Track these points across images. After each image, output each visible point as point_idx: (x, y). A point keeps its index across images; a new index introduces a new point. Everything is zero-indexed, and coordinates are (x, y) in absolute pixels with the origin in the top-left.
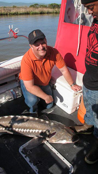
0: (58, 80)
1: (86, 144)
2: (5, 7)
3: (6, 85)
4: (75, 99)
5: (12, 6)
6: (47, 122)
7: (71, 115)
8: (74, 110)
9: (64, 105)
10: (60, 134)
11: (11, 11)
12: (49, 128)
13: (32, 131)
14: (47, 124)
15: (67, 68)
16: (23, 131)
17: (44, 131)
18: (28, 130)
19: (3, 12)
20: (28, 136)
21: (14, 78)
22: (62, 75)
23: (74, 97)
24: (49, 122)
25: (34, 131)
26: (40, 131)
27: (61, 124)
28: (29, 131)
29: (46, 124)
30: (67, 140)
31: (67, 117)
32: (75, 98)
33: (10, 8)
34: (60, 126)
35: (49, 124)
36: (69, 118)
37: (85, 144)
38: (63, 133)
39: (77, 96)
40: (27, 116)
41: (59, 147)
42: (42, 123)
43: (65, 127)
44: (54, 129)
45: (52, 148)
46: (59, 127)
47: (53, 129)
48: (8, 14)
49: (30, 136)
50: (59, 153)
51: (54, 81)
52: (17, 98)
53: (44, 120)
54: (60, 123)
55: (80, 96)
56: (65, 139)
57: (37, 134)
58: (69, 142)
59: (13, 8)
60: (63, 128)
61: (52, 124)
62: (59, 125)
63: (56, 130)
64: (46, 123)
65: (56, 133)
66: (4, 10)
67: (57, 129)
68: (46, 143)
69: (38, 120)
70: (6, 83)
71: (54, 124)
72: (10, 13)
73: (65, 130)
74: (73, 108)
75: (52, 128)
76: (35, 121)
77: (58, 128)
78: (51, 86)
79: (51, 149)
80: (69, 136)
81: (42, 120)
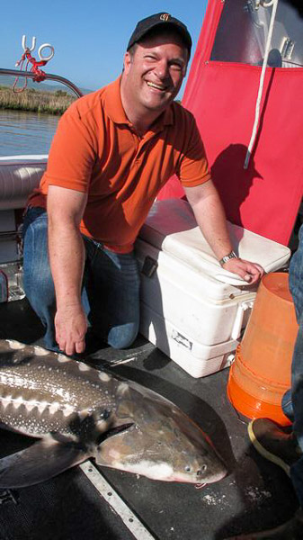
0: (170, 242)
1: (258, 496)
2: (33, 91)
4: (226, 316)
5: (54, 92)
6: (104, 377)
8: (216, 365)
9: (180, 339)
11: (48, 103)
12: (107, 402)
13: (36, 409)
14: (102, 384)
17: (86, 411)
19: (25, 102)
20: (17, 428)
23: (222, 307)
24: (111, 380)
25: (42, 406)
26: (69, 411)
28: (23, 407)
29: (96, 383)
30: (174, 466)
31: (185, 388)
32: (226, 310)
33: (49, 94)
35: (111, 388)
36: (193, 392)
37: (251, 497)
38: (161, 432)
39: (233, 303)
41: (142, 494)
42: (84, 376)
43: (176, 410)
44: (126, 410)
45: (110, 494)
46: (151, 407)
47: (124, 408)
48: (39, 109)
49: (23, 430)
50: (135, 519)
52: (6, 303)
53: (93, 367)
55: (245, 307)
56: (165, 460)
57: (53, 420)
58: (183, 477)
59: (58, 96)
60: (165, 413)
61: (123, 387)
63: (133, 413)
64: (96, 381)
65: (132, 424)
66: (29, 97)
67: (138, 411)
68: (86, 472)
69: (67, 363)
71: (130, 389)
72: (46, 107)
73: (172, 423)
75: (121, 405)
76: (57, 366)
77: (144, 407)
79: (107, 497)
80: (187, 450)
81: (84, 367)
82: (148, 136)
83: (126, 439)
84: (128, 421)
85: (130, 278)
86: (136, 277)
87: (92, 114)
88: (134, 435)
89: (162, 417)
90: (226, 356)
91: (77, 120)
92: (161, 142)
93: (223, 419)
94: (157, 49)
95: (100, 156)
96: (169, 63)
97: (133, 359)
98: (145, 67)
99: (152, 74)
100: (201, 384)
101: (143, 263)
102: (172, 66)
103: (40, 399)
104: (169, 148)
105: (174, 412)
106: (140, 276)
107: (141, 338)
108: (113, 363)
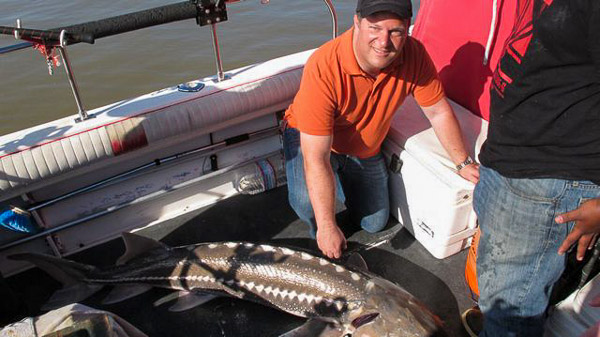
0: (411, 143)
3: (244, 142)
4: (461, 213)
6: (355, 277)
7: (445, 262)
8: (457, 248)
9: (423, 227)
10: (392, 320)
13: (305, 300)
14: (354, 283)
15: (448, 103)
16: (279, 295)
18: (292, 295)
20: (292, 312)
21: (272, 122)
22: (430, 126)
23: (457, 206)
24: (361, 279)
27: (398, 291)
28: (296, 298)
29: (349, 282)
31: (429, 269)
32: (461, 208)
34: (394, 296)
35: (361, 284)
36: (435, 273)
38: (399, 320)
39: (468, 202)
40: (296, 250)
42: (339, 276)
43: (413, 300)
44: (372, 303)
46: (392, 300)
49: (296, 313)
51: (397, 143)
52: (276, 188)
53: (347, 268)
54: (396, 286)
60: (403, 304)
61: (370, 284)
62: (393, 293)
63: (378, 305)
65: (377, 315)
67: (382, 304)
69: (326, 266)
70: (244, 138)
71: (376, 286)
73: (408, 312)
74: (451, 239)
75: (369, 300)
76: (319, 268)
77: (386, 300)
78: (385, 159)
81: (340, 269)
82: (380, 77)
83: (373, 326)
84: (374, 311)
85: (378, 177)
86: (384, 175)
87: (331, 71)
88: (380, 323)
89: (400, 308)
90: (465, 240)
91: (317, 78)
92: (393, 79)
93: (458, 299)
94: (380, 23)
95: (339, 103)
96: (390, 32)
97: (384, 242)
98: (372, 36)
99: (377, 42)
100: (443, 264)
101: (390, 158)
102: (393, 33)
103: (308, 294)
104: (401, 82)
105: (410, 303)
106: (388, 173)
107: (392, 220)
108: (368, 246)
